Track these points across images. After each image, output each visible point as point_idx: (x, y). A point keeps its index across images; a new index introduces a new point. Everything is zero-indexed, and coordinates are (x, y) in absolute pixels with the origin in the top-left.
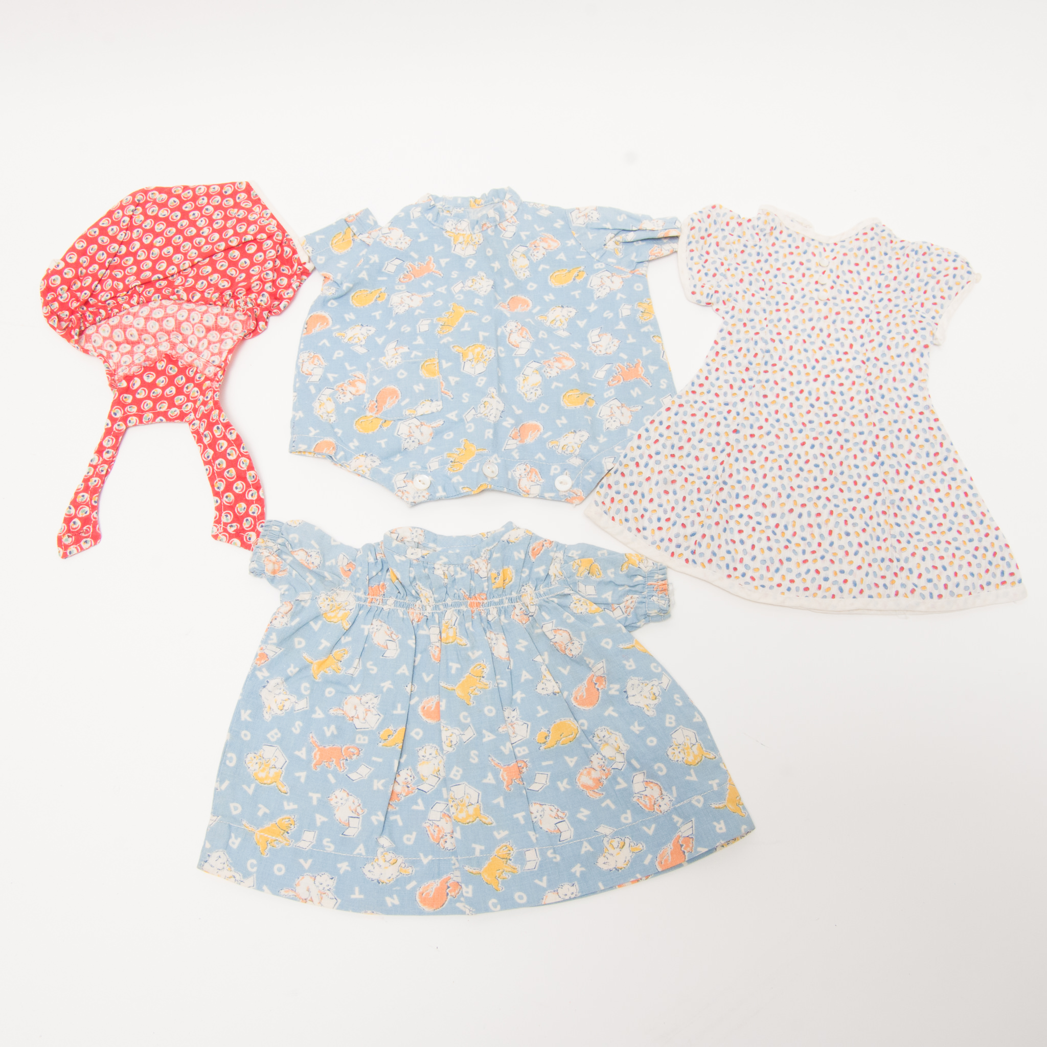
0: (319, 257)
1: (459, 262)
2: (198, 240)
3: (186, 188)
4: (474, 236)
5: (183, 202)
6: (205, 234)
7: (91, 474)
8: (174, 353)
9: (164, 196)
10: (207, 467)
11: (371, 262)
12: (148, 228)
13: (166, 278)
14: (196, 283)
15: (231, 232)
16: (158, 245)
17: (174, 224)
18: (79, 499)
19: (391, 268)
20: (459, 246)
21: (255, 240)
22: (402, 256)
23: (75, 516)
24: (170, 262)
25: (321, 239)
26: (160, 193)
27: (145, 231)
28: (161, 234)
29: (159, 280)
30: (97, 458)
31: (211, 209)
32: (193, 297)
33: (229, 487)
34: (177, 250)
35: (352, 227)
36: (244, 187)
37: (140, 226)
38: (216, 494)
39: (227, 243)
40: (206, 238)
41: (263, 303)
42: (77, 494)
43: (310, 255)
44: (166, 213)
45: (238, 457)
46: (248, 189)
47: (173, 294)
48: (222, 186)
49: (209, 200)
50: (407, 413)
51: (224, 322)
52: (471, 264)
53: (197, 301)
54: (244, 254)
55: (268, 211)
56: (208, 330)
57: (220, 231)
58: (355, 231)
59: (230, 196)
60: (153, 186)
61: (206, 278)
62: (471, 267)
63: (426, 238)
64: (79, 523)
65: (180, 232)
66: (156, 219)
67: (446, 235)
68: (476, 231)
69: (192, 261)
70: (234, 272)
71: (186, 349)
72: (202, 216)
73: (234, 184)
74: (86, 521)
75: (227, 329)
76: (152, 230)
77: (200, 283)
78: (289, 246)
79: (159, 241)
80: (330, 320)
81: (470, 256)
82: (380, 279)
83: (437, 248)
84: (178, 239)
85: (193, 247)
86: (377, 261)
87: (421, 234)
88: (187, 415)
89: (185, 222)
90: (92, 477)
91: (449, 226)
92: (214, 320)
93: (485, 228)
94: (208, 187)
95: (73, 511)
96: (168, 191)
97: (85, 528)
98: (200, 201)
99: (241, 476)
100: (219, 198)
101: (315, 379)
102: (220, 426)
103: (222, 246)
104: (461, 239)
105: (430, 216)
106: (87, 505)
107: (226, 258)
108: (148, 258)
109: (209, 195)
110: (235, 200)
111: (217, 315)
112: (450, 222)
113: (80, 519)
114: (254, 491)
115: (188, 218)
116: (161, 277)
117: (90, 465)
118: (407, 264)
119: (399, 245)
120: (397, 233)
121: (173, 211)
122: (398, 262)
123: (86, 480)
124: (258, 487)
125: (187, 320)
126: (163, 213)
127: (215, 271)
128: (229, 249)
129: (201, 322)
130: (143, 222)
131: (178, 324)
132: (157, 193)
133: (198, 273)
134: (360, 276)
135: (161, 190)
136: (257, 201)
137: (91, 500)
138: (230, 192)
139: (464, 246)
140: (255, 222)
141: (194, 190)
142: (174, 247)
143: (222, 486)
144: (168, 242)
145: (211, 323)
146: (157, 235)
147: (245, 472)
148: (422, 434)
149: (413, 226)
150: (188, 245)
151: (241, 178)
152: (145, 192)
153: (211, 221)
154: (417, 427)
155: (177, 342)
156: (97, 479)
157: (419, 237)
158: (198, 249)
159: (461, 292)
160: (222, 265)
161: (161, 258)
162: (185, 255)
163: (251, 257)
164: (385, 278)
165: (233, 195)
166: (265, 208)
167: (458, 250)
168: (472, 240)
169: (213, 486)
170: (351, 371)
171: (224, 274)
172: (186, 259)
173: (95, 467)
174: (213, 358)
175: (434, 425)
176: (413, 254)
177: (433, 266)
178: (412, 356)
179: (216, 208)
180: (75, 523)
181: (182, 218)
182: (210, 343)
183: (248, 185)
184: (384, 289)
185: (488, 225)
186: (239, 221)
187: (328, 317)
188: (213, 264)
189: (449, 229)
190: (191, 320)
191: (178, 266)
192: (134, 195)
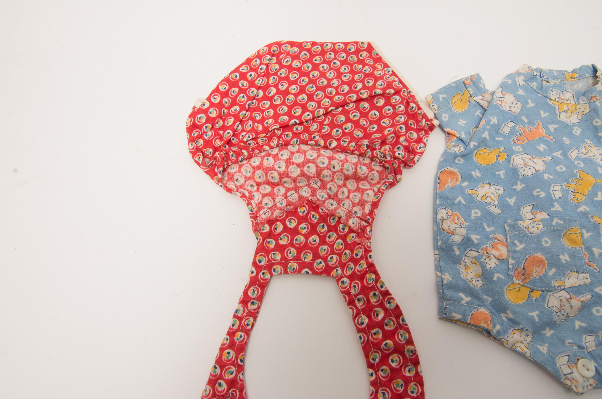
0: (444, 115)
1: (567, 129)
2: (330, 90)
3: (314, 44)
4: (578, 106)
5: (312, 56)
6: (335, 85)
7: (236, 327)
8: (315, 199)
9: (296, 49)
10: (361, 334)
11: (492, 123)
12: (283, 75)
13: (301, 123)
14: (331, 130)
15: (360, 85)
16: (293, 92)
17: (307, 74)
18: (225, 357)
19: (506, 130)
20: (563, 115)
21: (383, 95)
22: (515, 119)
23: (221, 377)
24: (305, 109)
25: (444, 98)
26: (292, 46)
27: (281, 79)
28: (295, 82)
29: (296, 124)
30: (242, 309)
31: (338, 63)
32: (330, 144)
33: (384, 359)
34: (311, 97)
35: (469, 89)
36: (366, 46)
37: (276, 74)
38: (370, 366)
39: (358, 95)
40: (336, 88)
41: (400, 157)
42: (222, 350)
43: (436, 112)
44: (298, 63)
45: (396, 329)
46: (370, 48)
47: (311, 140)
48: (346, 44)
49: (335, 55)
50: (556, 284)
51: (363, 170)
52: (577, 131)
53: (334, 148)
54: (373, 107)
55: (389, 69)
56: (347, 178)
57: (350, 83)
58: (471, 93)
59: (354, 53)
60: (285, 40)
61: (340, 126)
62: (578, 134)
63: (534, 105)
64: (225, 386)
65: (312, 81)
66: (290, 68)
67: (551, 103)
68: (581, 101)
69: (326, 109)
70: (365, 123)
71: (325, 196)
72: (331, 69)
73: (357, 43)
74: (232, 383)
75: (365, 179)
76: (287, 78)
77: (335, 130)
78: (414, 102)
79: (293, 89)
80: (459, 176)
81: (576, 124)
82: (497, 139)
83: (543, 115)
84: (311, 88)
85: (326, 96)
86: (496, 123)
87: (529, 101)
88: (333, 269)
89: (316, 73)
90: (237, 331)
91: (553, 95)
92: (354, 169)
93: (593, 100)
94: (334, 44)
95: (218, 370)
96: (299, 45)
97: (230, 391)
98: (328, 56)
99: (399, 349)
100: (344, 54)
101: (457, 239)
102: (377, 293)
103: (354, 97)
104: (565, 108)
105: (534, 85)
106: (233, 364)
107: (357, 108)
108: (284, 103)
109: (334, 50)
110: (358, 57)
111: (356, 165)
112: (555, 92)
113: (226, 381)
114: (411, 366)
115: (318, 70)
116: (298, 122)
117: (235, 316)
118: (519, 127)
119: (512, 109)
120: (509, 98)
121: (304, 62)
122: (512, 124)
123: (231, 334)
124: (416, 362)
125: (328, 167)
126: (296, 64)
127: (348, 120)
128: (359, 100)
129: (341, 170)
130: (278, 70)
131: (319, 171)
132: (289, 46)
133: (332, 120)
134: (484, 136)
135: (292, 44)
136: (378, 59)
137: (237, 358)
138: (353, 50)
139: (568, 114)
140: (381, 78)
141: (322, 45)
142: (307, 95)
143: (377, 357)
144: (302, 90)
145: (351, 172)
146: (291, 83)
147: (403, 346)
148: (571, 307)
149: (521, 92)
150: (321, 94)
151: (363, 38)
152: (279, 44)
153: (339, 75)
154: (567, 300)
155: (317, 187)
156: (243, 334)
157: (528, 103)
158: (331, 98)
159: (577, 158)
160: (355, 116)
161: (296, 104)
162: (319, 103)
163: (380, 109)
164: (501, 139)
165: (357, 52)
166: (386, 66)
167: (563, 117)
168: (576, 109)
169: (367, 356)
170: (492, 232)
171: (357, 124)
172: (319, 107)
173: (240, 319)
174: (355, 209)
175: (583, 299)
176: (523, 118)
177: (542, 131)
178: (554, 223)
179: (343, 63)
180: (220, 385)
181: (313, 69)
182: (349, 192)
183: (369, 45)
184: (502, 149)
185: (598, 98)
186: (367, 76)
187: (458, 173)
188: (346, 113)
189: (553, 98)
190: (331, 167)
191: (313, 112)
192: (269, 46)
